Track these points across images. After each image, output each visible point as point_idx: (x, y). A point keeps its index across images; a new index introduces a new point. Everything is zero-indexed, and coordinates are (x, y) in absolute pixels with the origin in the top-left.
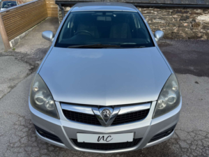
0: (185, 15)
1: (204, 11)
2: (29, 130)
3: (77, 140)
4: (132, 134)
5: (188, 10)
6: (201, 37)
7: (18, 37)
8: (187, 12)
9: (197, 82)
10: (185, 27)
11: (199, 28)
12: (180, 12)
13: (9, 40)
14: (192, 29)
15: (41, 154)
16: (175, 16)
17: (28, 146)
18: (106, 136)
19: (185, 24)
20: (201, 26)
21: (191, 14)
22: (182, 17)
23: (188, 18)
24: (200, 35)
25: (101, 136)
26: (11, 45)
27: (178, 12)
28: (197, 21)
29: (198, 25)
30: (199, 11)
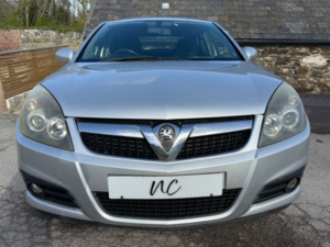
0: (282, 56)
1: (311, 50)
2: (17, 206)
3: (107, 194)
4: (221, 176)
5: (287, 48)
6: (312, 89)
7: (21, 95)
8: (285, 52)
9: (320, 141)
10: (285, 74)
11: (307, 76)
12: (275, 52)
13: (6, 97)
14: (295, 78)
15: (33, 244)
16: (269, 58)
17: (10, 230)
18: (167, 181)
19: (285, 70)
20: (310, 73)
21: (292, 54)
22: (278, 59)
23: (287, 60)
24: (309, 86)
25: (158, 180)
26: (8, 105)
27: (271, 52)
28: (302, 65)
29: (304, 70)
30: (303, 50)
